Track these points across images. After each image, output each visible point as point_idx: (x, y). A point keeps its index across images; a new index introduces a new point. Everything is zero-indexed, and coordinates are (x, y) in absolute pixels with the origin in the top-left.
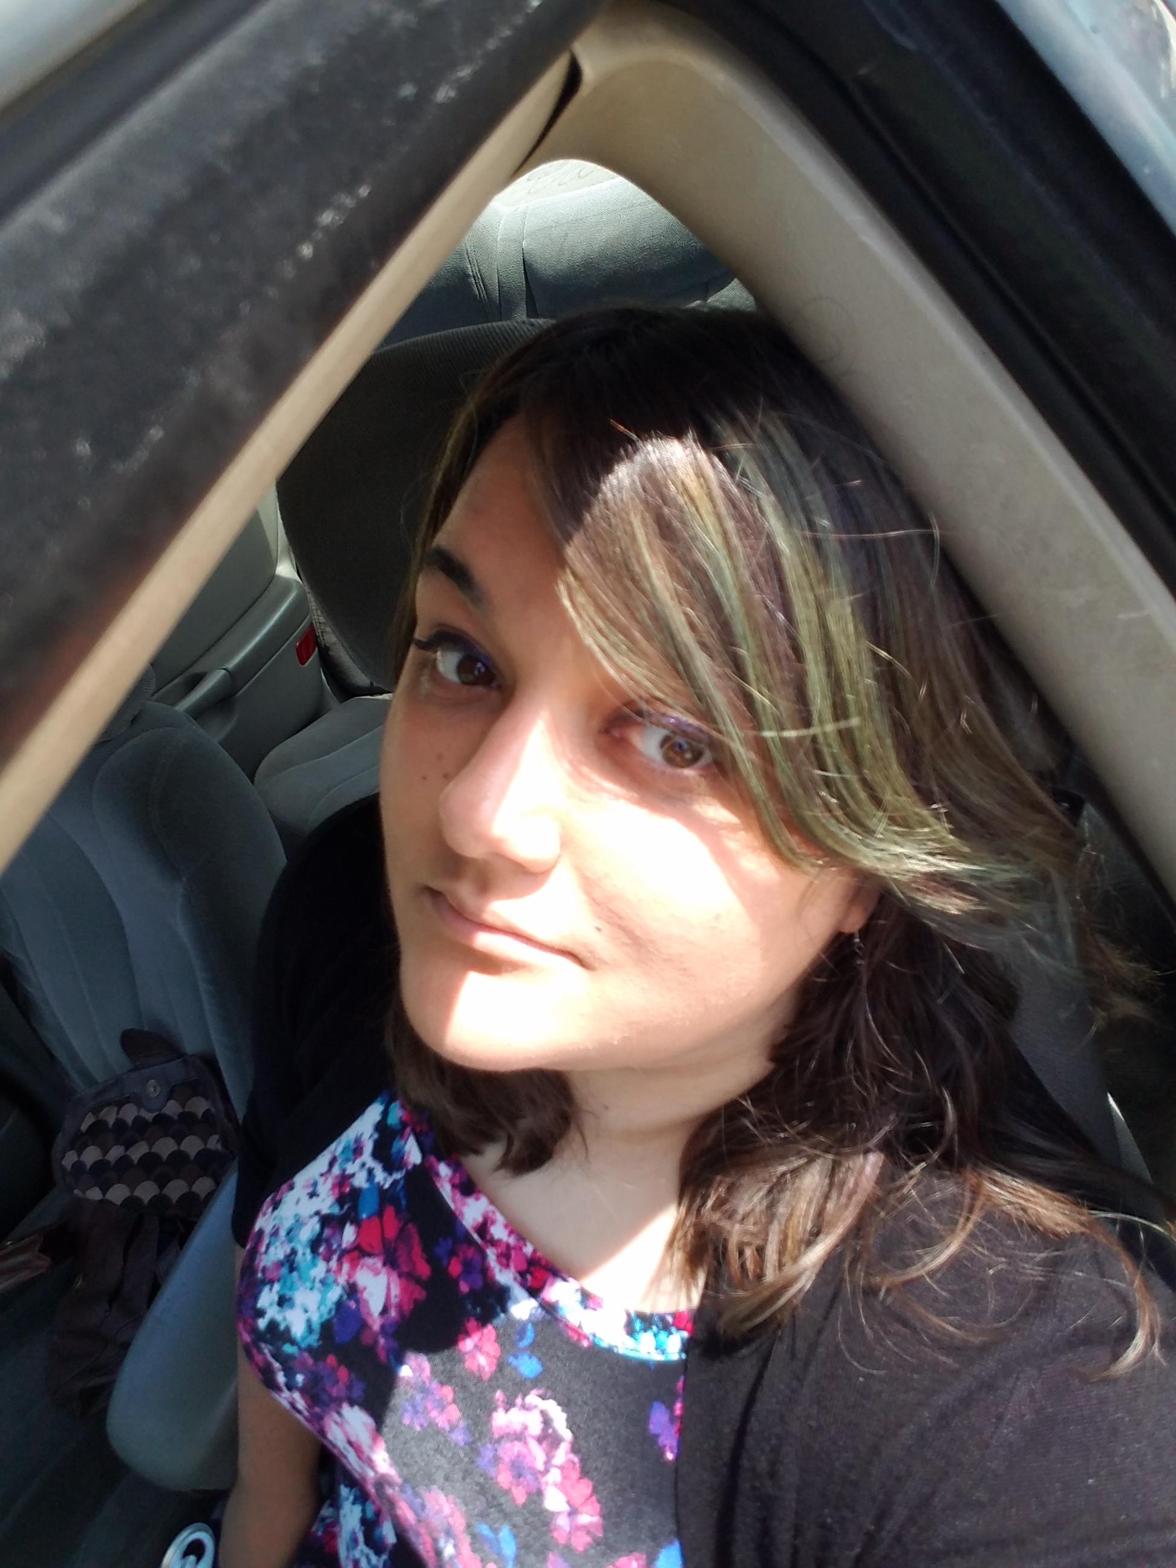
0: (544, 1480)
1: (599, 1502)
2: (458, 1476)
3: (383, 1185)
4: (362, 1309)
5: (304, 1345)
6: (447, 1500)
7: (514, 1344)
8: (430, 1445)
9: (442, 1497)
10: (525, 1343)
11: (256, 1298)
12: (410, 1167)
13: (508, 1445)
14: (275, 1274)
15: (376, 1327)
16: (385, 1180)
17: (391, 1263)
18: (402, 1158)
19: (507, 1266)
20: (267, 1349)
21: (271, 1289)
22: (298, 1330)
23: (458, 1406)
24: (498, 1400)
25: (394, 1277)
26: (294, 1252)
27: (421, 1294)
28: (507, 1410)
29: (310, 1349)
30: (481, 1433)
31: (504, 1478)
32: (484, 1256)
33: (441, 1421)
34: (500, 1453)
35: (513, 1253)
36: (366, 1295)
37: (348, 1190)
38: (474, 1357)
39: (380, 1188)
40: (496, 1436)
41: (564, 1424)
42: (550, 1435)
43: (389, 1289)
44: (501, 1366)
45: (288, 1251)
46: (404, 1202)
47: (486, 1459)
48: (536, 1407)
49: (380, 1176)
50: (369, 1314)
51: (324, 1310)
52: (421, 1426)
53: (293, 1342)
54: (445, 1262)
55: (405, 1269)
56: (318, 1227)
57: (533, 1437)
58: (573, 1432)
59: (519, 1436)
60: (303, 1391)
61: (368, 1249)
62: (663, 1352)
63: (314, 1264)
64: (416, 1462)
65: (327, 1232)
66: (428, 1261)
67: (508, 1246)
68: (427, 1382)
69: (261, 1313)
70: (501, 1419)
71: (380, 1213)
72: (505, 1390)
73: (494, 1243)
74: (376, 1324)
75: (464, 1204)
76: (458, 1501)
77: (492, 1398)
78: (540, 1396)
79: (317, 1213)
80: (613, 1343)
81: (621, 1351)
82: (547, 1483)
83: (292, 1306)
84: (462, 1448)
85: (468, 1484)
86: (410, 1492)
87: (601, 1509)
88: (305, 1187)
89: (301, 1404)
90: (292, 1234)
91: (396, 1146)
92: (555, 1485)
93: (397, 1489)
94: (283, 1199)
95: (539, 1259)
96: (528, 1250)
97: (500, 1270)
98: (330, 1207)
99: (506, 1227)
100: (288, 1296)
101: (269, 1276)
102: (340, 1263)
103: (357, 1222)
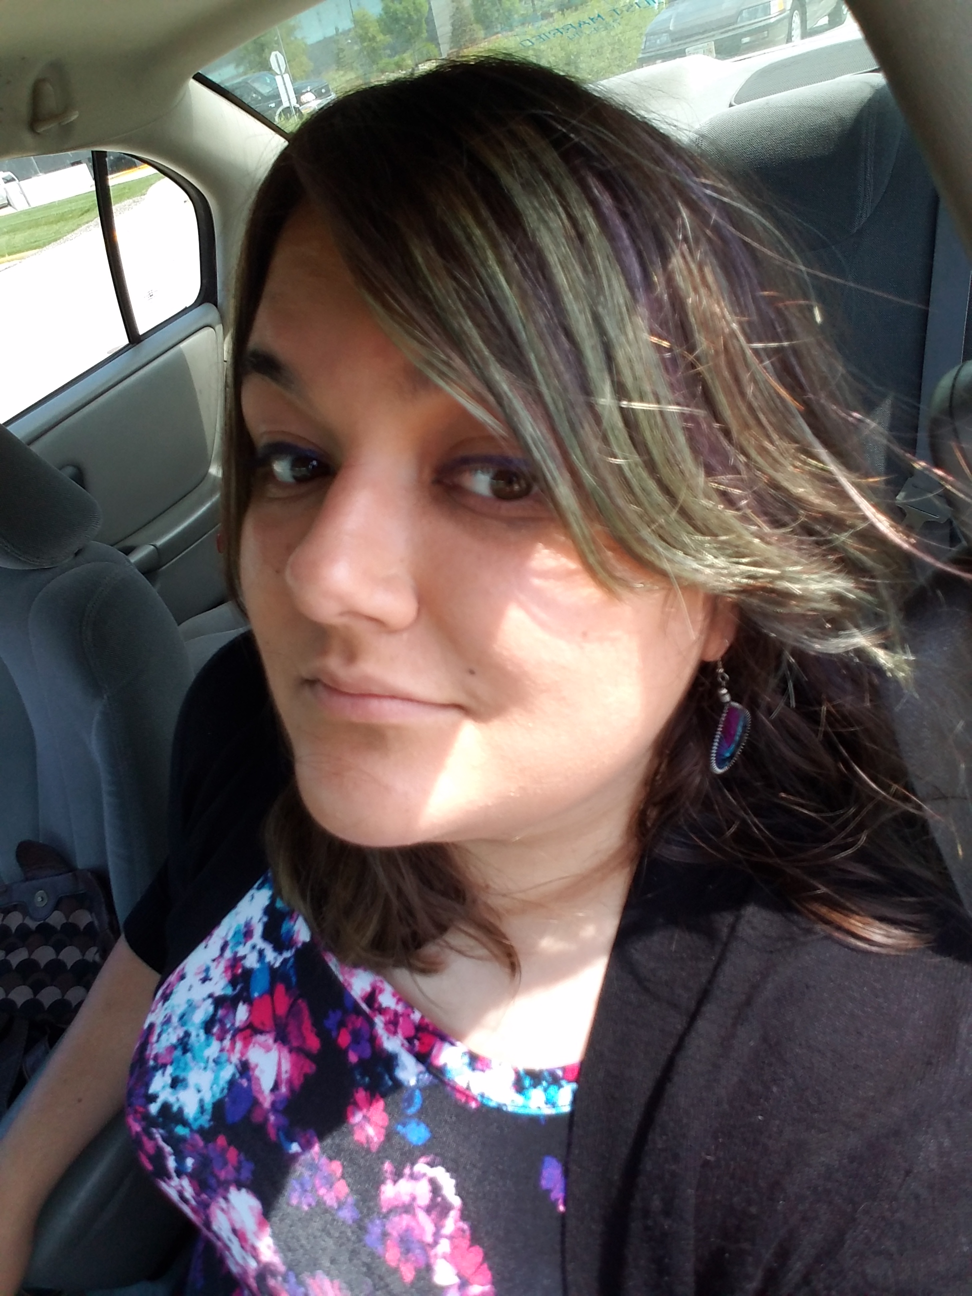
0: (432, 1253)
1: (490, 1268)
2: (344, 1258)
3: (274, 964)
4: (254, 1087)
5: (195, 1126)
6: (333, 1287)
7: (402, 1113)
8: (317, 1224)
9: (326, 1283)
10: (412, 1110)
11: (147, 1085)
12: (299, 945)
13: (396, 1219)
14: (168, 1059)
15: (267, 1104)
16: (275, 959)
17: (282, 1038)
18: (292, 937)
19: (395, 1033)
20: (158, 1134)
21: (163, 1073)
22: (191, 1111)
23: (346, 1181)
24: (386, 1172)
25: (285, 1053)
26: (187, 1034)
27: (310, 1068)
28: (395, 1182)
29: (201, 1131)
30: (369, 1208)
31: (392, 1256)
32: (372, 1024)
33: (330, 1200)
34: (389, 1228)
35: (401, 1019)
36: (257, 1073)
37: (240, 971)
38: (362, 1128)
39: (271, 968)
40: (384, 1210)
41: (453, 1190)
42: (438, 1204)
43: (279, 1065)
44: (390, 1135)
45: (181, 1034)
46: (294, 979)
47: (374, 1237)
48: (424, 1175)
49: (271, 956)
50: (261, 1091)
51: (217, 1090)
52: (309, 1205)
53: (185, 1123)
54: (334, 1034)
55: (295, 1044)
56: (211, 1009)
57: (420, 1207)
58: (461, 1198)
59: (408, 1208)
60: (192, 1177)
61: (261, 1027)
62: (554, 1105)
63: (208, 1045)
64: (302, 1246)
65: (220, 1013)
66: (318, 1035)
67: (396, 1014)
68: (316, 1157)
69: (153, 1098)
70: (390, 1191)
71: (271, 992)
72: (393, 1161)
73: (382, 1011)
74: (267, 1100)
75: (352, 975)
76: (344, 1285)
77: (380, 1169)
78: (428, 1164)
79: (210, 996)
80: (502, 1101)
81: (510, 1109)
82: (436, 1256)
83: (186, 1087)
84: (350, 1226)
85: (355, 1266)
86: (293, 1279)
87: (493, 1276)
88: (197, 974)
89: (189, 1193)
90: (185, 1017)
91: (285, 927)
92: (445, 1257)
93: (280, 1278)
94: (175, 990)
95: (427, 1025)
96: (416, 1016)
97: (388, 1038)
98: (223, 989)
99: (394, 995)
100: (181, 1078)
101: (160, 1061)
102: (233, 1041)
103: (249, 1001)
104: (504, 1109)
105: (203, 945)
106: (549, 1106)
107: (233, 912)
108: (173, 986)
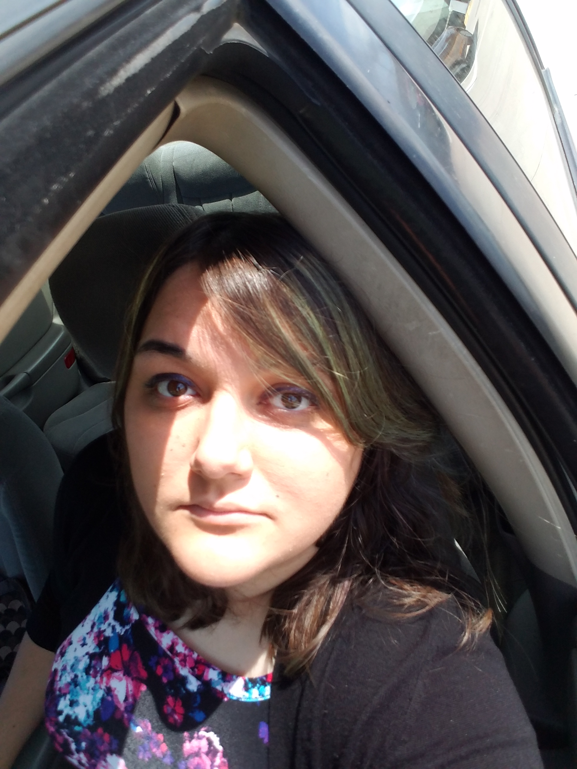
3: (120, 633)
4: (115, 700)
5: (85, 725)
7: (191, 706)
8: (153, 767)
10: (196, 705)
11: (56, 705)
12: (133, 622)
13: (192, 760)
15: (122, 709)
16: (121, 630)
17: (127, 673)
18: (130, 617)
19: (185, 666)
20: (64, 732)
21: (65, 699)
22: (82, 717)
23: (166, 743)
24: (185, 737)
25: (130, 680)
26: (76, 676)
27: (143, 687)
28: (190, 741)
29: (89, 727)
30: (178, 756)
32: (173, 662)
33: (158, 753)
34: (189, 764)
35: (188, 658)
36: (116, 692)
37: (102, 638)
38: (171, 715)
39: (119, 635)
40: (186, 756)
41: (218, 743)
42: (212, 750)
43: (127, 687)
44: (186, 718)
45: (73, 676)
48: (204, 737)
49: (118, 629)
50: (119, 702)
51: (95, 704)
52: (149, 758)
53: (79, 724)
54: (154, 669)
55: (135, 676)
56: (88, 661)
57: (203, 753)
58: (223, 747)
59: (197, 754)
60: (86, 752)
61: (116, 668)
62: (263, 696)
63: (88, 681)
65: (93, 662)
66: (146, 669)
67: (185, 655)
68: (150, 733)
69: (60, 713)
70: (188, 746)
71: (120, 649)
72: (188, 731)
73: (178, 654)
74: (122, 707)
75: (162, 637)
77: (183, 736)
78: (206, 731)
79: (87, 654)
80: (239, 696)
81: (243, 700)
83: (78, 705)
84: (170, 766)
88: (79, 641)
89: (84, 760)
90: (74, 667)
91: (126, 611)
94: (67, 651)
95: (201, 660)
96: (195, 656)
97: (182, 669)
98: (94, 649)
99: (183, 645)
100: (75, 700)
101: (63, 692)
102: (102, 677)
103: (108, 655)
104: (240, 700)
105: (80, 625)
106: (261, 696)
107: (97, 606)
108: (66, 648)
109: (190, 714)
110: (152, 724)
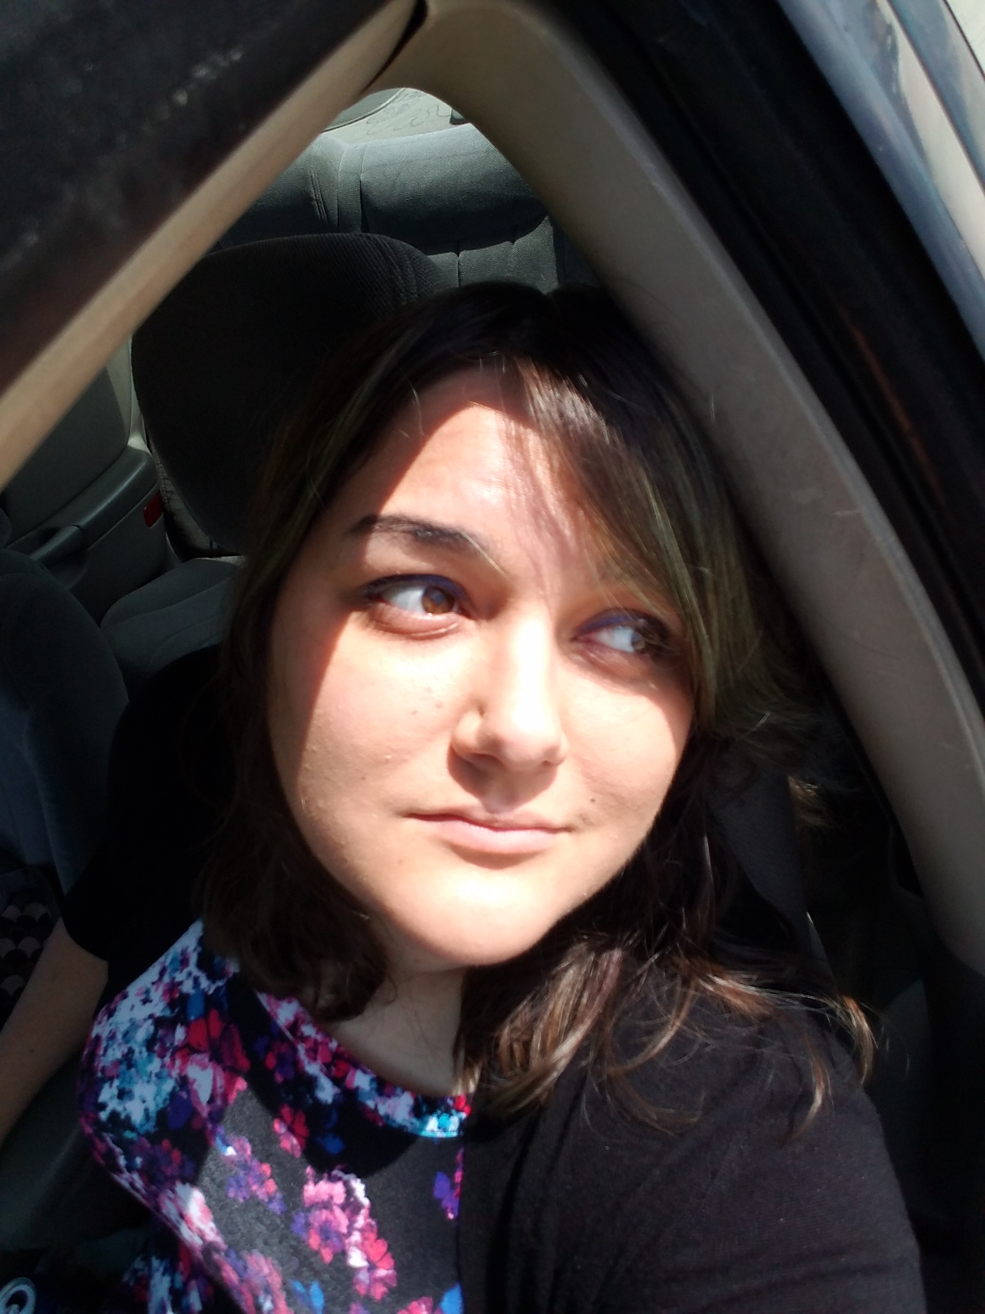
0: (347, 1241)
1: (393, 1257)
2: (275, 1240)
3: (208, 991)
4: (192, 1098)
5: (142, 1131)
6: (266, 1262)
7: (321, 1126)
8: (251, 1215)
9: (262, 1260)
10: (329, 1126)
11: (98, 1093)
12: (231, 975)
13: (317, 1213)
15: (205, 1114)
16: (209, 986)
17: (216, 1058)
19: (315, 1059)
20: (108, 1137)
21: (111, 1085)
22: (137, 1117)
23: (275, 1181)
24: (308, 1175)
25: (220, 1070)
26: (131, 1051)
27: (242, 1085)
28: (316, 1183)
29: (147, 1135)
30: (294, 1203)
31: (314, 1241)
32: (295, 1051)
33: (261, 1194)
34: (311, 1219)
35: (320, 1048)
36: (195, 1086)
37: (177, 995)
39: (205, 994)
40: (307, 1205)
41: (363, 1194)
42: (351, 1203)
43: (214, 1080)
44: (311, 1145)
45: (126, 1051)
47: (299, 1225)
48: (340, 1179)
49: (204, 983)
50: (200, 1103)
51: (160, 1100)
52: (244, 1198)
53: (133, 1128)
54: (262, 1057)
55: (228, 1064)
56: (152, 1029)
57: (336, 1204)
58: (370, 1200)
59: (327, 1205)
60: (142, 1172)
61: (197, 1047)
62: (446, 1131)
63: (150, 1061)
64: (240, 1230)
65: (161, 1032)
66: (248, 1057)
67: (316, 1041)
68: (249, 1159)
69: (103, 1107)
70: (311, 1191)
71: (205, 1016)
72: (313, 1167)
73: (304, 1039)
74: (205, 1111)
75: (278, 1006)
76: (276, 1262)
77: (303, 1173)
78: (343, 1170)
79: (151, 1016)
80: (402, 1122)
81: (411, 1128)
82: (350, 1244)
83: (131, 1098)
84: (279, 1216)
85: (284, 1247)
86: (233, 1255)
87: (395, 1263)
88: (138, 995)
89: (139, 1183)
90: (128, 1035)
91: (218, 959)
92: (357, 1245)
93: (223, 1254)
94: (117, 1009)
95: (343, 1053)
96: (334, 1045)
97: (309, 1063)
98: (163, 1010)
99: (314, 1026)
100: (127, 1090)
101: (108, 1074)
102: (173, 1059)
103: (186, 1023)
104: (404, 1129)
106: (442, 1131)
108: (117, 1004)
109: (319, 1139)
110: (254, 1147)
